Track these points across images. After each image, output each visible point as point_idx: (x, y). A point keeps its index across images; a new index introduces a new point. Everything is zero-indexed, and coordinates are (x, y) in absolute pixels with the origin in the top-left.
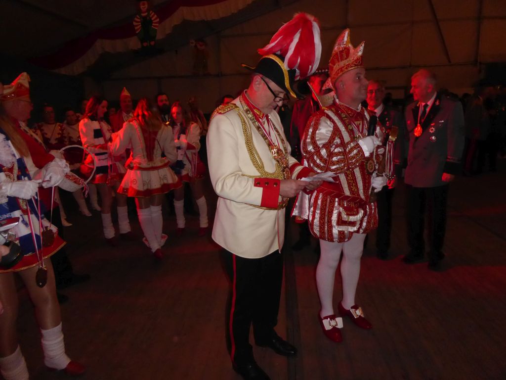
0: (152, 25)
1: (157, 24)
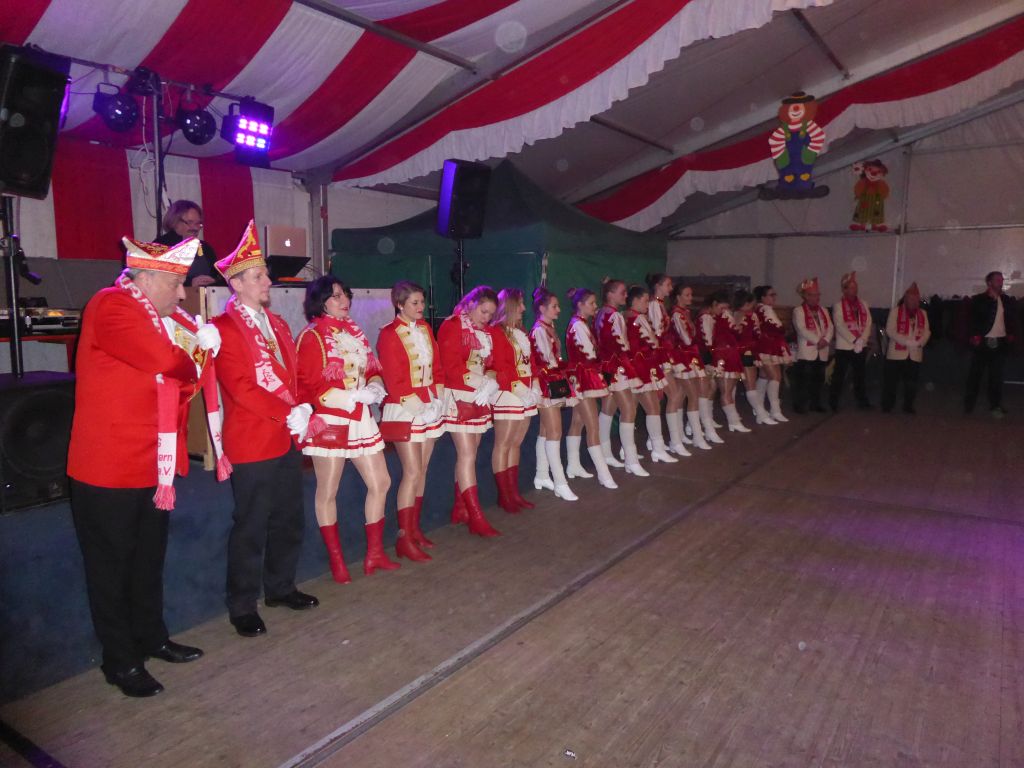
1: (820, 145)
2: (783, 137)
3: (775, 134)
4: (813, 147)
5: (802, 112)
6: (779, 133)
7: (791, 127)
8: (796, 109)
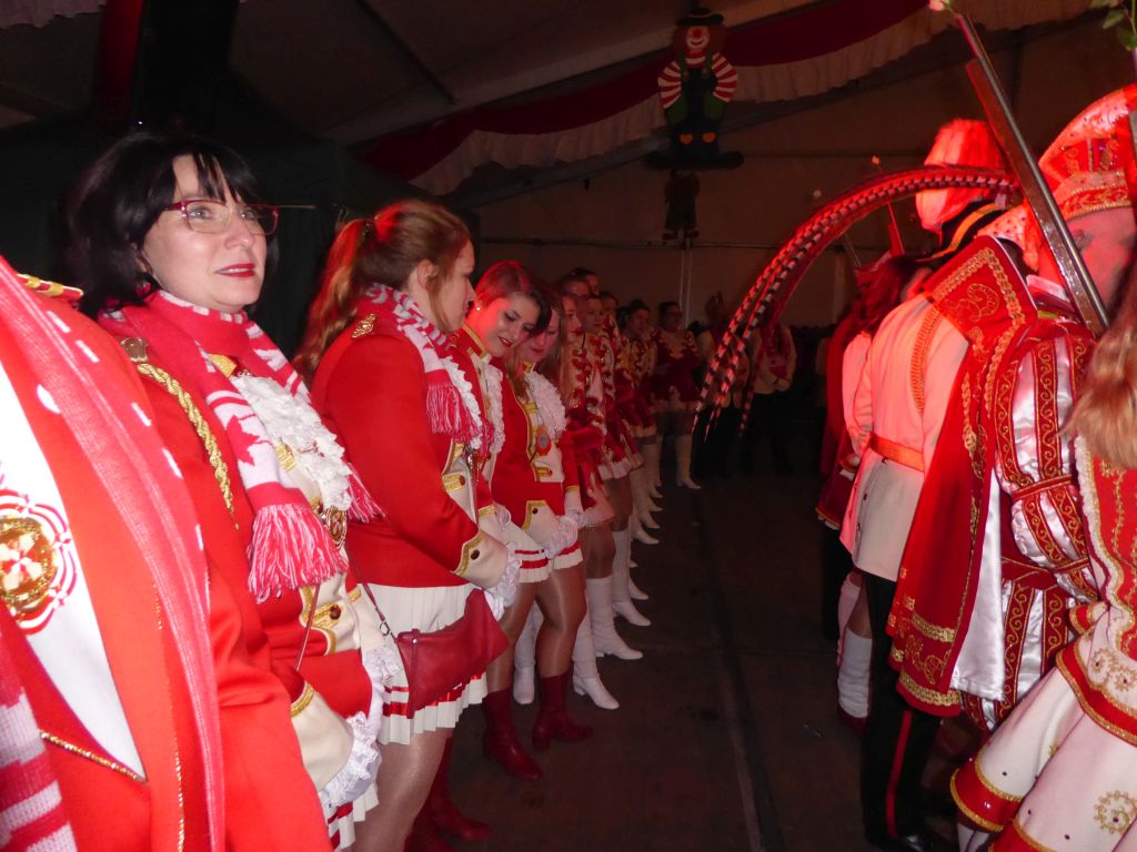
0: (713, 89)
1: (731, 90)
2: (679, 75)
3: (667, 71)
4: (719, 93)
5: (705, 40)
6: (674, 69)
7: (690, 61)
8: (697, 34)
